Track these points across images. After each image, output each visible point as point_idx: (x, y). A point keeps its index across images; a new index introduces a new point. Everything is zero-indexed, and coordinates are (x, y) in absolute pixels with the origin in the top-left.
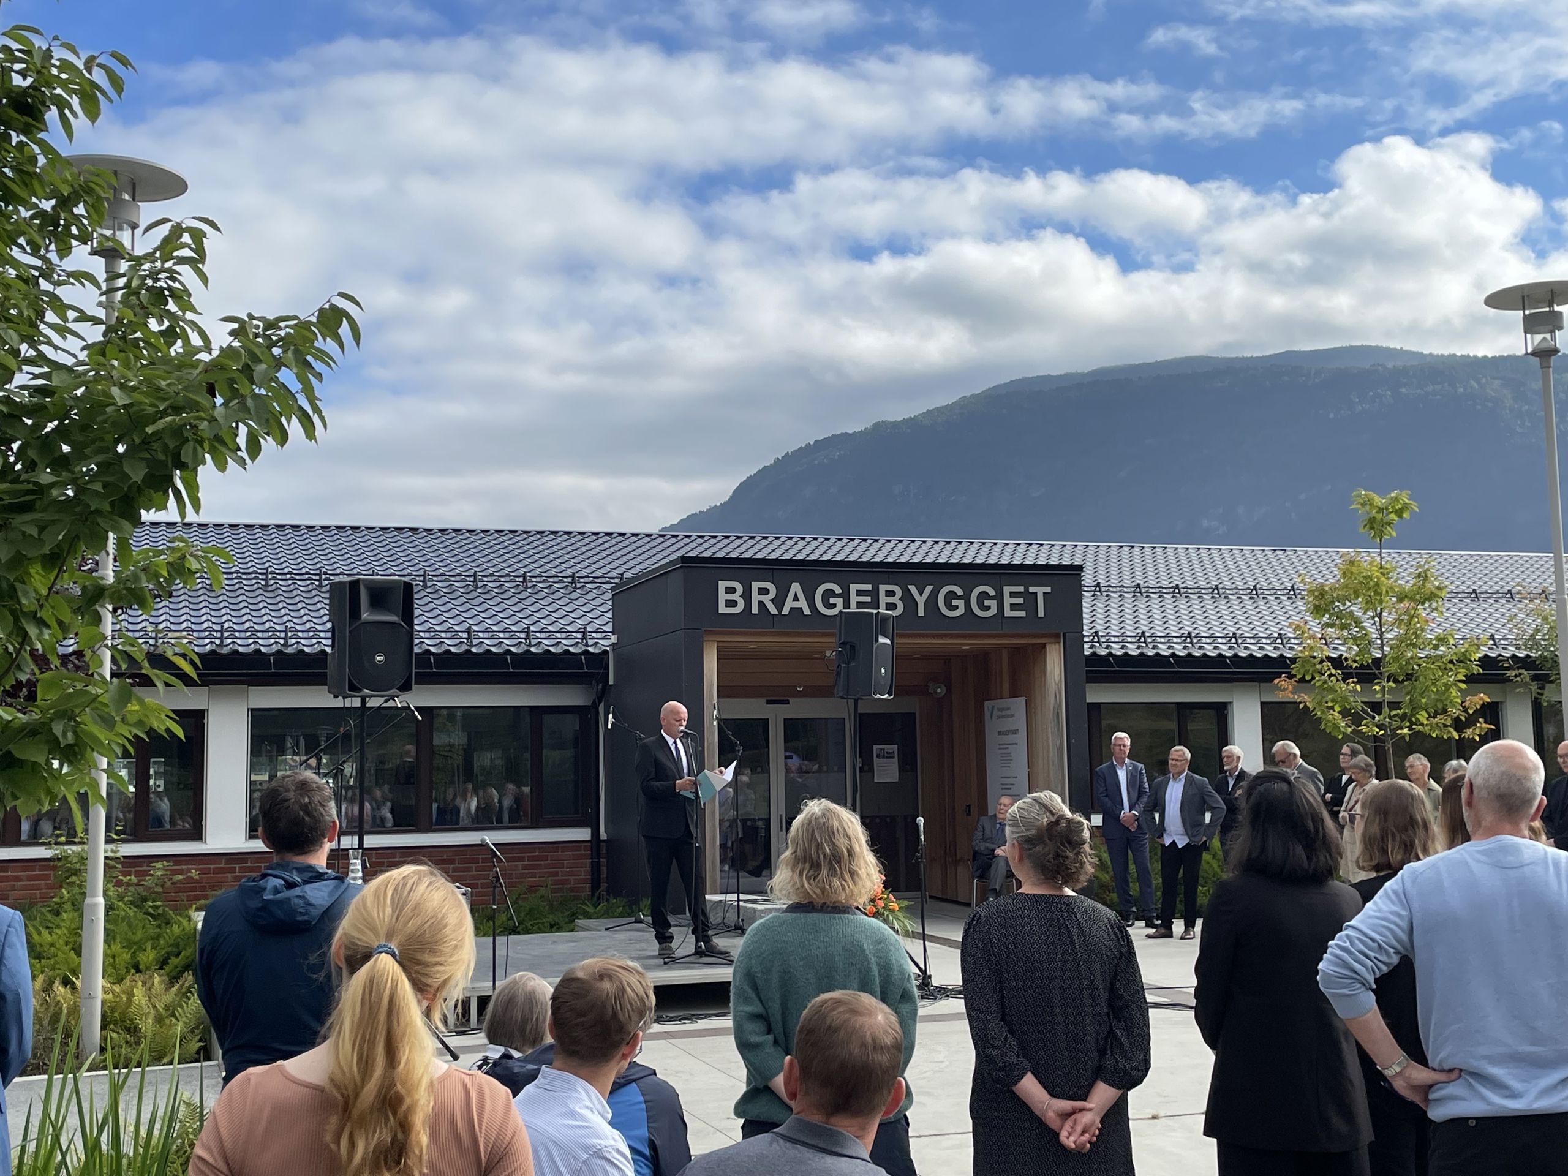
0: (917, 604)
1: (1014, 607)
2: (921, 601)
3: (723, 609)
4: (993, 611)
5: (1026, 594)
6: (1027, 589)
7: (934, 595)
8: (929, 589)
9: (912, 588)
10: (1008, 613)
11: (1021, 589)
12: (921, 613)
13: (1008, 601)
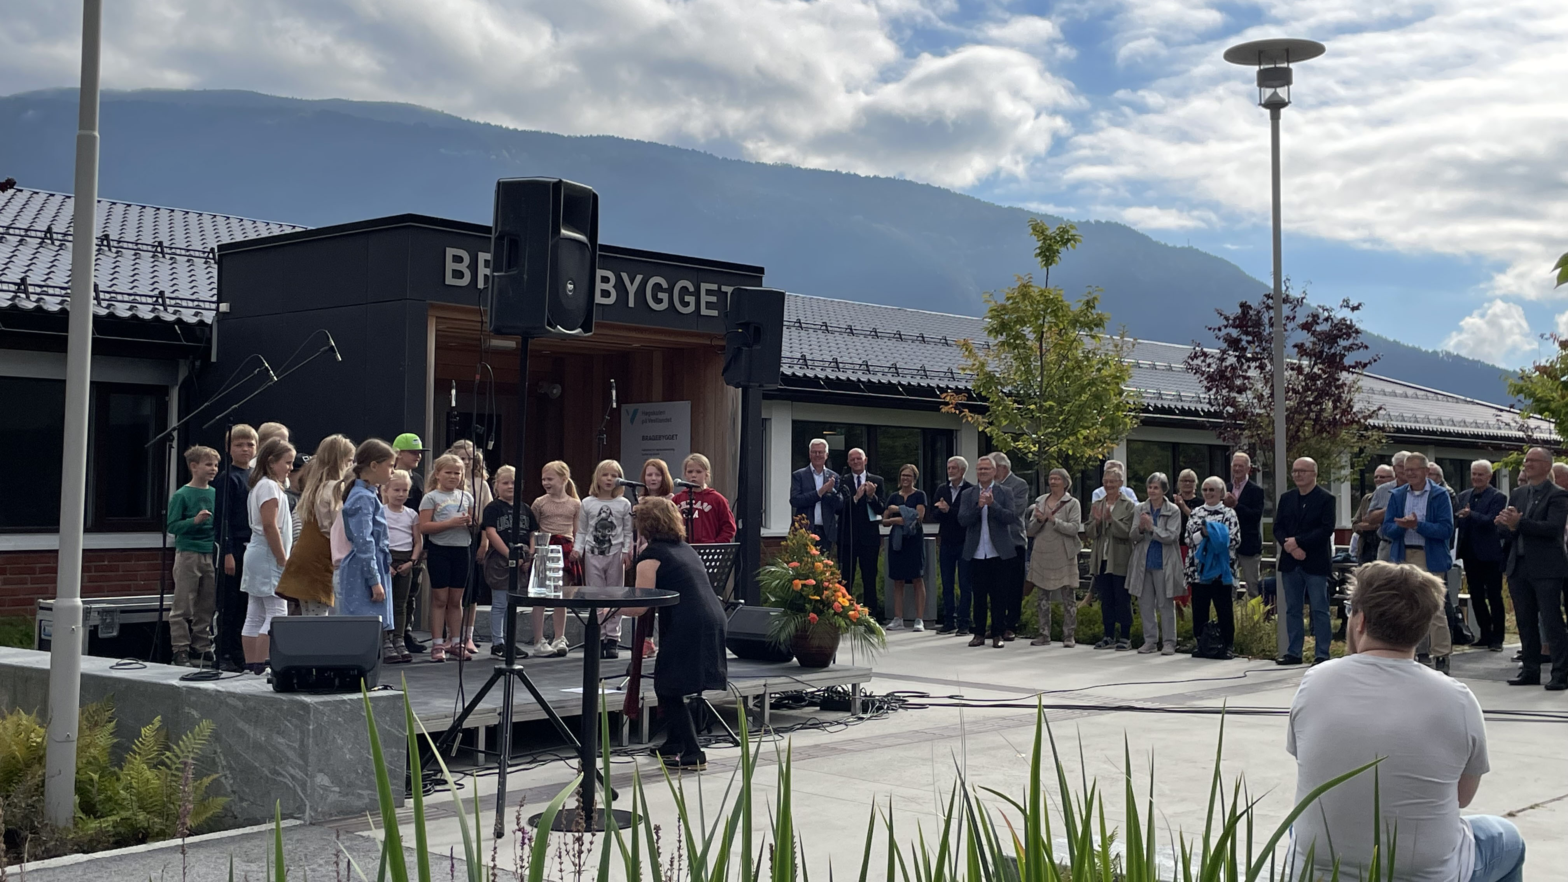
0: (628, 293)
1: (709, 305)
2: (632, 289)
3: (449, 280)
4: (691, 308)
5: (719, 293)
6: (720, 288)
7: (644, 284)
8: (639, 278)
9: (624, 276)
10: (704, 311)
11: (714, 287)
12: (631, 304)
13: (704, 298)
